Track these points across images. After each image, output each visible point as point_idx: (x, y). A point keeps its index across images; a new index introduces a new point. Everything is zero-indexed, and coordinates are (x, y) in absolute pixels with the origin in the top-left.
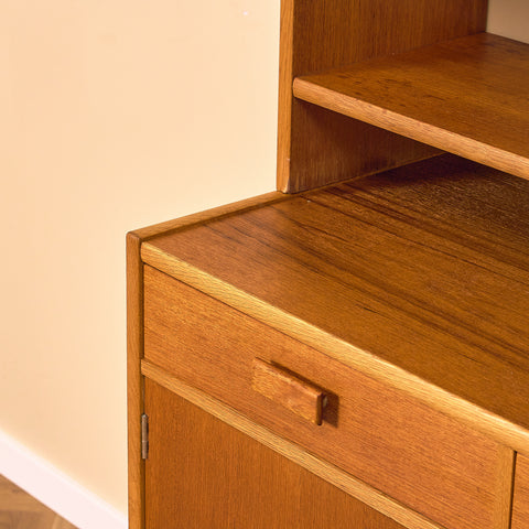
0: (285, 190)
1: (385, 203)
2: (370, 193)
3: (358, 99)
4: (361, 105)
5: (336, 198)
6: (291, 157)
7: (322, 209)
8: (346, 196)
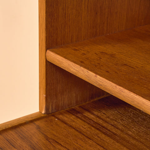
0: (43, 112)
1: (101, 122)
2: (93, 114)
3: (81, 66)
4: (83, 70)
5: (73, 117)
6: (46, 94)
7: (63, 125)
8: (79, 115)
